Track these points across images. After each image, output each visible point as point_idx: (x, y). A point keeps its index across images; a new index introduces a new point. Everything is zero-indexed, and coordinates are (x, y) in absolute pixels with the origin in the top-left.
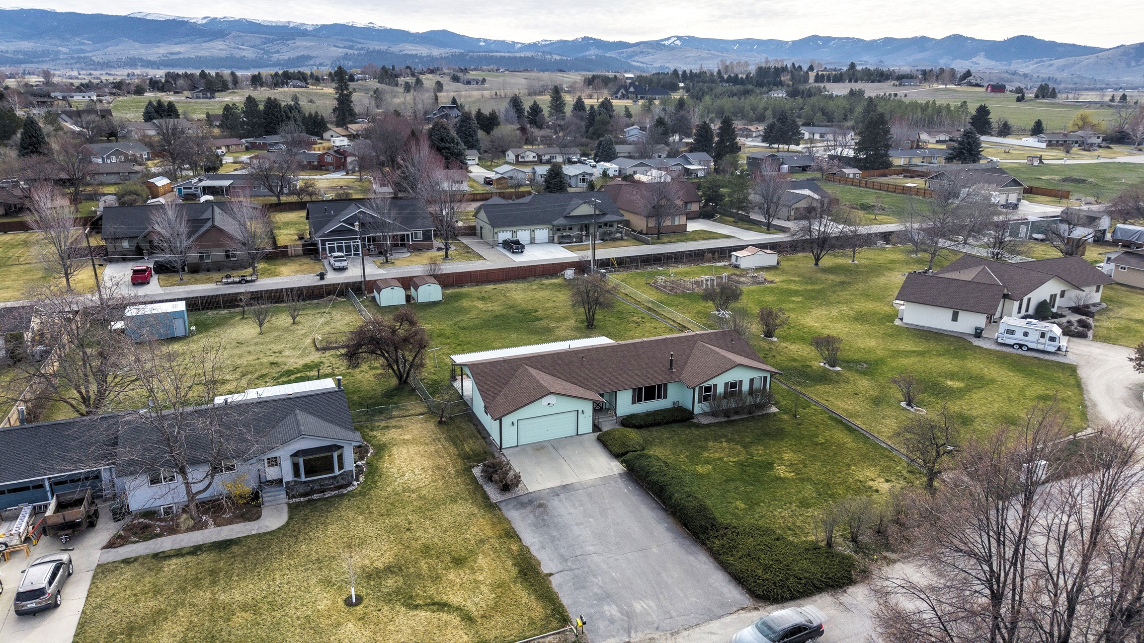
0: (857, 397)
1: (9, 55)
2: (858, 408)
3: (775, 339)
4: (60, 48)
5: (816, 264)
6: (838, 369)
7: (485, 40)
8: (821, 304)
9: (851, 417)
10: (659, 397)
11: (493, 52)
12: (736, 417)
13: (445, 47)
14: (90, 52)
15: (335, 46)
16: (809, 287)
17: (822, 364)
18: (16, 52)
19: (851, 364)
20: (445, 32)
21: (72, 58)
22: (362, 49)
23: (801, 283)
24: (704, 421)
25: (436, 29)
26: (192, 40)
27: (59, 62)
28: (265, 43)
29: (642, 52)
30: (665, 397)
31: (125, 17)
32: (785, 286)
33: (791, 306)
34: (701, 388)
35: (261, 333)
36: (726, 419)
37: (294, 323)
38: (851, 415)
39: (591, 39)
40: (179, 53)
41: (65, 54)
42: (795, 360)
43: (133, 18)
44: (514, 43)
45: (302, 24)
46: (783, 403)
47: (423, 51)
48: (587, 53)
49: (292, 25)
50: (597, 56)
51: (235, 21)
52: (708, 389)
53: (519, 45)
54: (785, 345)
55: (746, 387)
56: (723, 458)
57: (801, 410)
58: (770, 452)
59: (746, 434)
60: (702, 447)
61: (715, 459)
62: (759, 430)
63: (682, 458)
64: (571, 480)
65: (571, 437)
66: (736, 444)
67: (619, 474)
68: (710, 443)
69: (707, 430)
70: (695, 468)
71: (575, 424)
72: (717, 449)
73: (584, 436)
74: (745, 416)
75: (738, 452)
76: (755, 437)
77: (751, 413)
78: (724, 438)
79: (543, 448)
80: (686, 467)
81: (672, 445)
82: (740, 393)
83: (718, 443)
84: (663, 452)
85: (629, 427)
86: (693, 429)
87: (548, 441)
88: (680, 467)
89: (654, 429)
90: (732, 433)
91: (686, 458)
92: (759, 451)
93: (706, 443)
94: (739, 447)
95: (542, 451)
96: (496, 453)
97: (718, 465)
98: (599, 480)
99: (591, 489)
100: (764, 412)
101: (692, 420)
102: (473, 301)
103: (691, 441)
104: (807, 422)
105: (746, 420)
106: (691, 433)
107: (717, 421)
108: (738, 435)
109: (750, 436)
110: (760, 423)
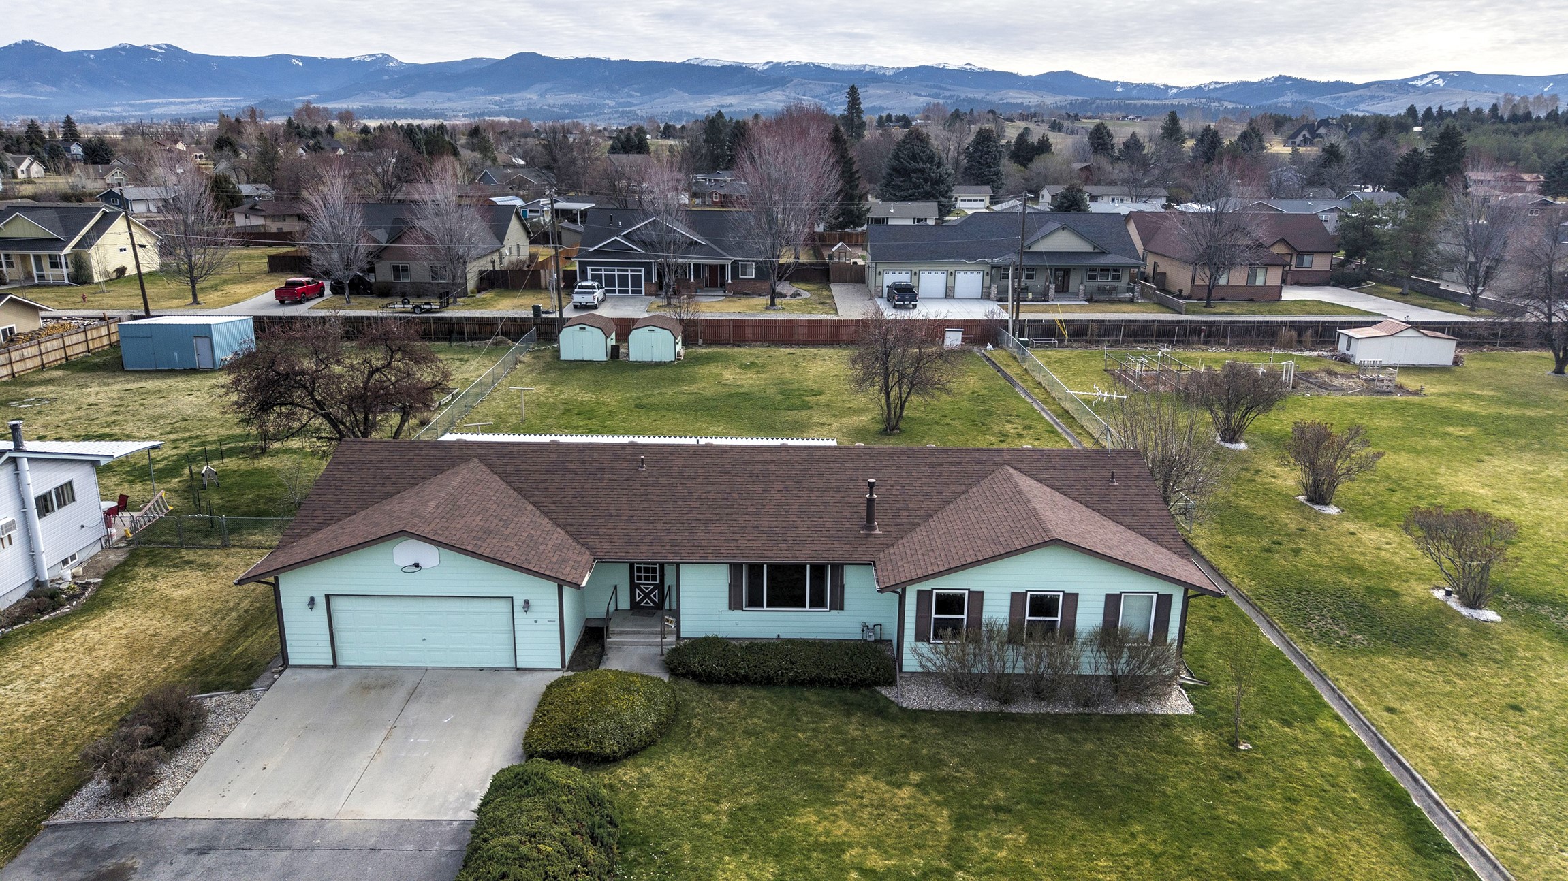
0: (1513, 716)
1: (555, 109)
2: (1500, 761)
3: (1333, 510)
4: (607, 101)
5: (1559, 371)
6: (1489, 615)
7: (1125, 85)
8: (1521, 449)
9: (1453, 789)
10: (818, 602)
11: (1133, 99)
12: (1031, 708)
13: (1065, 94)
14: (636, 105)
15: (916, 94)
16: (1511, 411)
17: (1439, 594)
18: (563, 106)
19: (1544, 610)
20: (1068, 74)
21: (617, 112)
22: (950, 97)
23: (1493, 401)
24: (915, 698)
25: (1056, 70)
26: (748, 91)
27: (602, 117)
28: (831, 92)
29: (1372, 97)
30: (838, 604)
31: (683, 64)
32: (1444, 403)
33: (1434, 443)
34: (923, 596)
36: (994, 707)
38: (1458, 784)
39: (1290, 78)
40: (731, 105)
41: (610, 107)
42: (1354, 569)
43: (690, 64)
44: (1167, 87)
45: (880, 68)
46: (1227, 689)
47: (1031, 99)
48: (1281, 100)
49: (867, 69)
50: (1294, 103)
51: (801, 66)
52: (950, 603)
53: (1175, 91)
54: (1352, 527)
55: (1089, 617)
56: (851, 846)
57: (1270, 727)
58: (1039, 865)
59: (1011, 772)
60: (820, 787)
61: (818, 846)
62: (1068, 766)
63: (717, 814)
64: (315, 809)
65: (496, 670)
66: (939, 804)
67: (465, 823)
68: (862, 779)
69: (897, 730)
70: (721, 860)
71: (507, 637)
72: (862, 806)
73: (529, 677)
74: (1060, 710)
75: (924, 833)
76: (1028, 792)
77: (1086, 705)
78: (925, 769)
79: (383, 687)
80: (695, 851)
81: (739, 756)
82: (1069, 632)
83: (889, 783)
84: (682, 776)
85: (684, 676)
86: (854, 719)
87: (427, 669)
88: (674, 847)
89: (743, 692)
90: (966, 762)
91: (732, 815)
92: (997, 844)
93: (848, 775)
94: (942, 818)
95: (373, 694)
96: (268, 674)
97: (805, 869)
98: (385, 828)
99: (316, 858)
100: (1136, 708)
101: (878, 689)
102: (726, 367)
103: (809, 757)
104: (1266, 775)
105: (1057, 722)
106: (837, 730)
107: (958, 706)
108: (980, 772)
109: (1017, 785)
110: (1090, 746)
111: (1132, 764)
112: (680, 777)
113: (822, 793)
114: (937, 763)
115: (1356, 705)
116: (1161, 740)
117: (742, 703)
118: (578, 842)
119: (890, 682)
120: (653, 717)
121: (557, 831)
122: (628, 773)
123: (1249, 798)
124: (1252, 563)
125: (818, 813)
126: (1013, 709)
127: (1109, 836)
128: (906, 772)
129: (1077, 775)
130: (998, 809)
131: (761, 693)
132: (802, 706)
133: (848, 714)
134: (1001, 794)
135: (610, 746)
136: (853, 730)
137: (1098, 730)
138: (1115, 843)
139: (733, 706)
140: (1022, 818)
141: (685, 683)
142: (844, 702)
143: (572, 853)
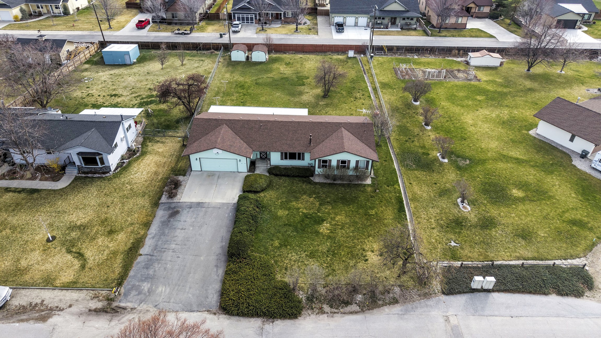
0: (434, 185)
2: (425, 195)
3: (429, 128)
5: (528, 70)
6: (445, 160)
8: (492, 105)
9: (413, 200)
10: (299, 159)
12: (339, 182)
16: (501, 89)
17: (438, 154)
19: (459, 159)
23: (499, 84)
24: (317, 180)
30: (303, 159)
33: (470, 102)
34: (319, 161)
35: (162, 69)
36: (332, 182)
37: (182, 65)
42: (423, 147)
46: (380, 178)
52: (325, 162)
54: (431, 133)
55: (353, 164)
56: (301, 208)
57: (384, 187)
58: (332, 212)
59: (332, 195)
60: (297, 198)
61: (295, 208)
62: (342, 194)
63: (278, 202)
64: (207, 200)
65: (234, 172)
66: (317, 201)
67: (234, 204)
68: (304, 196)
69: (312, 187)
70: (279, 211)
71: (236, 166)
72: (304, 201)
73: (241, 174)
74: (345, 182)
75: (314, 206)
76: (334, 199)
77: (350, 181)
78: (316, 194)
79: (212, 176)
80: (274, 208)
81: (282, 191)
82: (348, 168)
83: (309, 197)
84: (272, 195)
85: (272, 174)
86: (304, 184)
87: (220, 172)
88: (271, 208)
89: (284, 178)
90: (324, 193)
91: (281, 203)
92: (326, 209)
93: (302, 196)
94: (317, 204)
95: (211, 177)
96: (188, 172)
97: (293, 212)
98: (220, 204)
99: (210, 209)
100: (360, 182)
101: (310, 178)
102: (281, 65)
103: (295, 192)
104: (379, 197)
105: (343, 185)
106: (301, 186)
107: (325, 181)
108: (326, 195)
109: (332, 198)
110: (348, 190)
111: (355, 194)
112: (271, 195)
113: (297, 199)
114: (319, 193)
115: (405, 182)
116: (362, 189)
117: (283, 180)
118: (255, 208)
119: (312, 176)
120: (266, 184)
121: (251, 206)
122: (262, 194)
123: (374, 201)
124: (401, 145)
125: (296, 202)
126: (335, 182)
127: (346, 208)
128: (313, 195)
129: (344, 196)
130: (328, 202)
131: (287, 178)
132: (295, 181)
133: (303, 183)
134: (329, 200)
135: (259, 190)
136: (304, 187)
137: (350, 187)
138: (346, 209)
139: (281, 181)
140: (331, 204)
141: (272, 176)
142: (303, 180)
143: (254, 210)
